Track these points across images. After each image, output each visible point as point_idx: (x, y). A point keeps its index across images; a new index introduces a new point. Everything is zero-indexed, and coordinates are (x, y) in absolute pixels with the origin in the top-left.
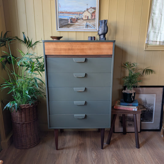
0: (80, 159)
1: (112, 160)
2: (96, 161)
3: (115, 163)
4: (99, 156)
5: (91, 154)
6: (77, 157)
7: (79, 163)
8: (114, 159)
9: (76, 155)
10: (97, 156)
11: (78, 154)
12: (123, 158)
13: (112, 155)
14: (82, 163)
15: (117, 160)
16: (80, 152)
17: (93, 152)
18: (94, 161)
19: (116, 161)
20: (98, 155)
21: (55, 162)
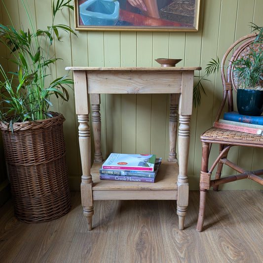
0: (147, 245)
1: (221, 246)
2: (185, 249)
3: (230, 253)
4: (189, 238)
5: (172, 234)
6: (141, 239)
7: (145, 252)
8: (224, 245)
9: (137, 235)
10: (185, 238)
11: (141, 234)
12: (245, 243)
13: (220, 237)
14: (151, 252)
15: (232, 246)
16: (146, 229)
17: (175, 229)
18: (180, 249)
19: (231, 250)
20: (187, 236)
21: (90, 249)
